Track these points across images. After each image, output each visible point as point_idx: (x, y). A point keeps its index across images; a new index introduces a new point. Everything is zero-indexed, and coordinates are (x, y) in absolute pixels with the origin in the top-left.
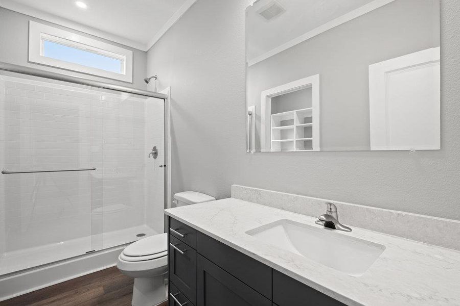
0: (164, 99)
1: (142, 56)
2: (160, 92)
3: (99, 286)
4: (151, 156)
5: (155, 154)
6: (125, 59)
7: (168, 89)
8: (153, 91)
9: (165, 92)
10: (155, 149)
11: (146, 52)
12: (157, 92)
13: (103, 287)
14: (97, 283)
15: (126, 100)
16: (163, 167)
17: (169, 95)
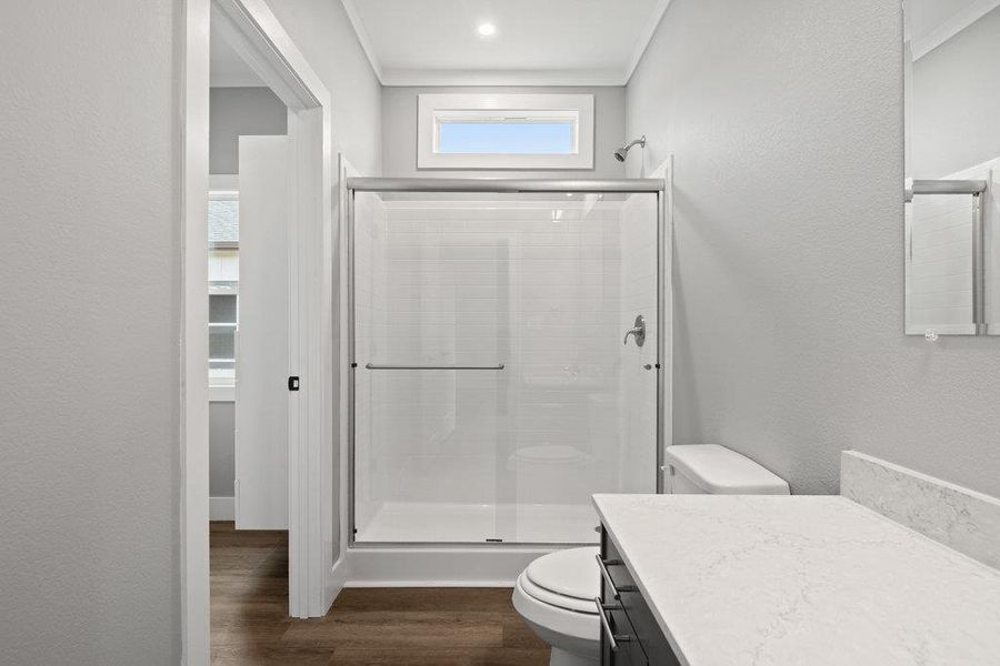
0: (658, 192)
1: (614, 99)
2: (651, 177)
3: (497, 623)
4: (632, 338)
5: (640, 335)
6: (577, 117)
7: (667, 163)
8: (638, 177)
9: (658, 173)
10: (639, 321)
11: (626, 86)
12: (646, 177)
13: (505, 628)
14: (496, 613)
15: (592, 210)
16: (654, 369)
17: (670, 180)
